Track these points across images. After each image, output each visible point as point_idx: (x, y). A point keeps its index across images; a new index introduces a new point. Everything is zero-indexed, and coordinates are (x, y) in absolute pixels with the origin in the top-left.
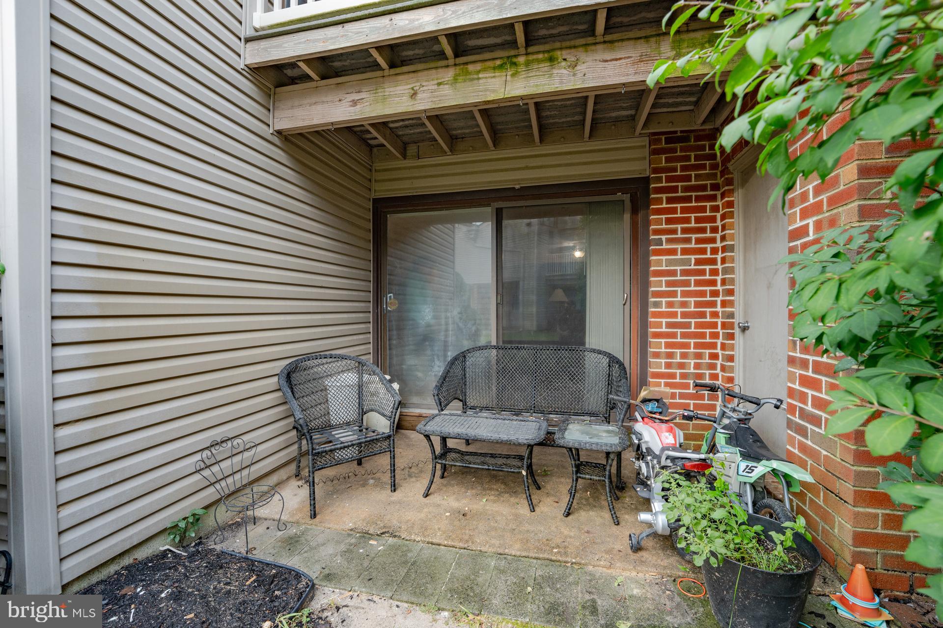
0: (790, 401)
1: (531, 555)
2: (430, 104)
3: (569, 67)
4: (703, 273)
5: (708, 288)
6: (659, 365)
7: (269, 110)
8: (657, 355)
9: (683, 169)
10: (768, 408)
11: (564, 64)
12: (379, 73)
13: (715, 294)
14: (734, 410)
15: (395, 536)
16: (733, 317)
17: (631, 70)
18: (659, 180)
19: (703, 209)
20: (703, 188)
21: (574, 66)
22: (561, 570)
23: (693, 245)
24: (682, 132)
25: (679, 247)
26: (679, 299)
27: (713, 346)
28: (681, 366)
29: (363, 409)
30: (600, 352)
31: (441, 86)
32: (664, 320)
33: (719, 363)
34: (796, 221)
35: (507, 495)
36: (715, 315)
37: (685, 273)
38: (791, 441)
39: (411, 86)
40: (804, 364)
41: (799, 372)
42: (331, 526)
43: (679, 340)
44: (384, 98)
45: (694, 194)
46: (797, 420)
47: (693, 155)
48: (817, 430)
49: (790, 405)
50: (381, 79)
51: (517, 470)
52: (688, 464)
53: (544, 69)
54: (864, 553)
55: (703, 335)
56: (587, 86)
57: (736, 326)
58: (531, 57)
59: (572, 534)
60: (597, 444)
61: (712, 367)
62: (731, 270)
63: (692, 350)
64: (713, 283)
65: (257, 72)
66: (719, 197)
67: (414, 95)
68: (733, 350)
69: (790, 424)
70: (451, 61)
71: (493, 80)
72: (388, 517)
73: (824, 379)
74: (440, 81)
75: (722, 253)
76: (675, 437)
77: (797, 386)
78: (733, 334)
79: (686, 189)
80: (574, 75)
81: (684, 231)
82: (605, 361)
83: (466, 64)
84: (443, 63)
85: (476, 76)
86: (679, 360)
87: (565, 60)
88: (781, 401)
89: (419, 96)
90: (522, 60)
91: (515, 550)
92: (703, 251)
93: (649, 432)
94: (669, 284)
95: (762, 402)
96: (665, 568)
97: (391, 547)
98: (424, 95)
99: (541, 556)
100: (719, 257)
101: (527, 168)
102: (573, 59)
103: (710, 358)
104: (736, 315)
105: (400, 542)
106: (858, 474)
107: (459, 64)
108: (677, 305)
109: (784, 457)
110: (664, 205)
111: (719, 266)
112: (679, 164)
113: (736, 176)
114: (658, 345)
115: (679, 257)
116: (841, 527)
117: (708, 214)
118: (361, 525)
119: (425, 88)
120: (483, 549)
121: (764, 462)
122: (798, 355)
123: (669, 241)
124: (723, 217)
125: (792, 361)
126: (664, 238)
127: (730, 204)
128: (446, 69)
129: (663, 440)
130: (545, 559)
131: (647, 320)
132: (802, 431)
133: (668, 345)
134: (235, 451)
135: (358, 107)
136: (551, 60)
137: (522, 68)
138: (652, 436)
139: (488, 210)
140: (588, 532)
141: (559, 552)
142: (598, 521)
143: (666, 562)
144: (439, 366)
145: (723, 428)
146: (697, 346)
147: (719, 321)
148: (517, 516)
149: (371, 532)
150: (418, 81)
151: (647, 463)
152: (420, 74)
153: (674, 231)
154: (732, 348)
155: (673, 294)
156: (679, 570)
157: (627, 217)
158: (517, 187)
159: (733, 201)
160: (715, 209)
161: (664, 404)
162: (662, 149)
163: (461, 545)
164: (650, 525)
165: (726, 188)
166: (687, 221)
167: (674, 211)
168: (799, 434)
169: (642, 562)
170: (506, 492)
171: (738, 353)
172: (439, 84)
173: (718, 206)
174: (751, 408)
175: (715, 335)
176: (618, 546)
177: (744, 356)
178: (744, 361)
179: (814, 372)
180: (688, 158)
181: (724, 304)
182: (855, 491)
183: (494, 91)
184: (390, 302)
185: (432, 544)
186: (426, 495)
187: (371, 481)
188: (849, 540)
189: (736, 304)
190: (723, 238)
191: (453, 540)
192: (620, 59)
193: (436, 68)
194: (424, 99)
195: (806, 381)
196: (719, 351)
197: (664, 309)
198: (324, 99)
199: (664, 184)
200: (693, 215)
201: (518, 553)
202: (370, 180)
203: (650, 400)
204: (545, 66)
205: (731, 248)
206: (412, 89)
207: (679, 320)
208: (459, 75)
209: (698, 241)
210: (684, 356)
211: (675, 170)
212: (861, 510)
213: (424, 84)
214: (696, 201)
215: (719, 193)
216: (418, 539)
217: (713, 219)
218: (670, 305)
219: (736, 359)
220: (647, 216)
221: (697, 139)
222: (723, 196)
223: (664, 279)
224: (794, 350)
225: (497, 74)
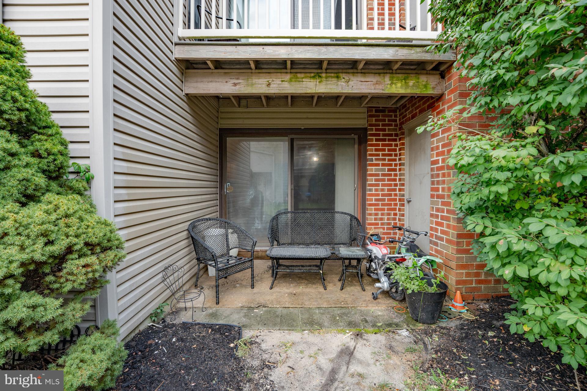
0: (431, 232)
1: (332, 306)
2: (277, 90)
3: (346, 82)
4: (390, 175)
5: (393, 183)
6: (371, 219)
7: (183, 82)
8: (370, 214)
9: (383, 125)
10: (422, 236)
11: (343, 80)
12: (250, 71)
13: (396, 185)
14: (408, 238)
15: (266, 307)
16: (404, 196)
17: (373, 87)
18: (372, 130)
19: (391, 145)
20: (391, 135)
21: (348, 82)
22: (347, 310)
23: (387, 162)
24: (382, 107)
25: (381, 162)
26: (380, 187)
27: (395, 209)
28: (381, 219)
29: (229, 247)
30: (345, 214)
31: (283, 82)
32: (374, 198)
33: (397, 217)
34: (434, 157)
35: (310, 285)
36: (396, 195)
37: (383, 175)
38: (431, 249)
39: (268, 80)
40: (437, 216)
41: (434, 220)
42: (230, 306)
43: (380, 207)
44: (252, 85)
45: (387, 138)
46: (434, 240)
47: (387, 119)
48: (442, 243)
49: (431, 233)
50: (251, 74)
51: (318, 271)
52: (397, 259)
53: (334, 81)
54: (459, 287)
55: (390, 205)
56: (354, 92)
57: (406, 200)
58: (328, 75)
59: (347, 296)
60: (356, 255)
61: (395, 219)
62: (403, 175)
63: (386, 212)
64: (395, 180)
65: (179, 61)
66: (398, 140)
67: (269, 85)
68: (404, 211)
69: (431, 242)
70: (289, 71)
71: (310, 83)
72: (258, 299)
73: (445, 222)
74: (283, 80)
75: (399, 166)
76: (387, 250)
77: (434, 226)
78: (404, 204)
79: (384, 135)
80: (348, 86)
81: (383, 155)
82: (349, 218)
83: (297, 73)
84: (285, 71)
85: (301, 80)
86: (380, 217)
87: (344, 78)
88: (427, 232)
89: (272, 86)
90: (324, 75)
91: (325, 305)
92: (391, 165)
93: (376, 249)
94: (376, 180)
95: (420, 233)
96: (388, 304)
97: (266, 311)
98: (275, 86)
99: (337, 306)
100: (398, 168)
101: (307, 118)
102: (347, 78)
103: (394, 215)
104: (405, 195)
105: (269, 309)
106: (457, 258)
107: (293, 73)
108: (379, 190)
109: (429, 254)
110: (374, 142)
111: (398, 172)
112: (381, 123)
113: (406, 131)
114: (371, 210)
115: (380, 167)
116: (451, 279)
117: (393, 147)
118: (246, 304)
119: (274, 82)
120: (310, 307)
121: (424, 257)
122: (435, 213)
123: (376, 160)
124: (400, 150)
125: (432, 215)
126: (374, 158)
127: (403, 144)
128: (286, 74)
129: (382, 251)
130: (339, 307)
131: (365, 198)
132: (436, 244)
133: (375, 210)
134: (174, 272)
135: (237, 87)
136: (338, 77)
137: (324, 79)
138: (377, 250)
139: (287, 138)
140: (353, 295)
141: (344, 304)
142: (356, 290)
143: (388, 302)
144: (258, 223)
145: (405, 245)
146: (388, 210)
147: (398, 198)
148: (319, 293)
149: (253, 306)
150: (271, 78)
151: (375, 263)
152: (272, 74)
153: (378, 155)
154: (403, 210)
155: (378, 185)
156: (394, 304)
157: (356, 146)
158: (303, 128)
159: (404, 143)
160: (396, 145)
161: (379, 237)
162: (373, 115)
163: (300, 306)
164: (380, 288)
165: (402, 136)
166: (384, 150)
167: (378, 145)
168: (435, 245)
169: (379, 303)
170: (309, 283)
171: (406, 213)
172: (282, 81)
173: (398, 144)
174: (415, 236)
175: (396, 205)
176: (367, 299)
177: (409, 214)
178: (409, 216)
179: (441, 219)
180: (385, 120)
181: (400, 190)
182: (456, 264)
183: (310, 89)
184: (228, 188)
185: (285, 308)
186: (271, 288)
187: (238, 285)
188: (454, 283)
189: (405, 190)
190: (400, 159)
191: (295, 305)
192: (368, 81)
193: (281, 73)
194: (274, 88)
195: (437, 223)
196: (397, 212)
197: (374, 192)
198: (217, 80)
199: (374, 132)
200: (387, 148)
201: (327, 306)
202: (218, 117)
203: (373, 235)
204: (335, 80)
205: (402, 164)
206: (268, 81)
207: (380, 197)
208: (293, 78)
209: (389, 160)
210: (382, 214)
211: (379, 126)
212: (458, 271)
213: (274, 80)
214: (388, 141)
215: (398, 138)
216: (278, 306)
217: (395, 150)
218: (376, 190)
219: (405, 215)
220: (366, 147)
221: (389, 111)
222: (400, 140)
223: (374, 178)
224: (433, 211)
225: (312, 80)
